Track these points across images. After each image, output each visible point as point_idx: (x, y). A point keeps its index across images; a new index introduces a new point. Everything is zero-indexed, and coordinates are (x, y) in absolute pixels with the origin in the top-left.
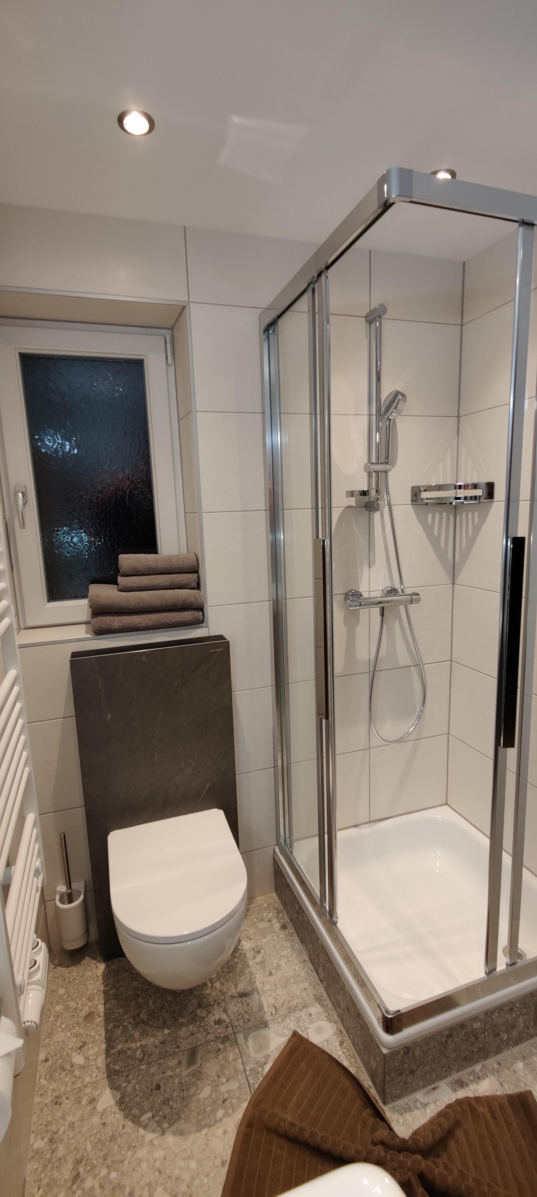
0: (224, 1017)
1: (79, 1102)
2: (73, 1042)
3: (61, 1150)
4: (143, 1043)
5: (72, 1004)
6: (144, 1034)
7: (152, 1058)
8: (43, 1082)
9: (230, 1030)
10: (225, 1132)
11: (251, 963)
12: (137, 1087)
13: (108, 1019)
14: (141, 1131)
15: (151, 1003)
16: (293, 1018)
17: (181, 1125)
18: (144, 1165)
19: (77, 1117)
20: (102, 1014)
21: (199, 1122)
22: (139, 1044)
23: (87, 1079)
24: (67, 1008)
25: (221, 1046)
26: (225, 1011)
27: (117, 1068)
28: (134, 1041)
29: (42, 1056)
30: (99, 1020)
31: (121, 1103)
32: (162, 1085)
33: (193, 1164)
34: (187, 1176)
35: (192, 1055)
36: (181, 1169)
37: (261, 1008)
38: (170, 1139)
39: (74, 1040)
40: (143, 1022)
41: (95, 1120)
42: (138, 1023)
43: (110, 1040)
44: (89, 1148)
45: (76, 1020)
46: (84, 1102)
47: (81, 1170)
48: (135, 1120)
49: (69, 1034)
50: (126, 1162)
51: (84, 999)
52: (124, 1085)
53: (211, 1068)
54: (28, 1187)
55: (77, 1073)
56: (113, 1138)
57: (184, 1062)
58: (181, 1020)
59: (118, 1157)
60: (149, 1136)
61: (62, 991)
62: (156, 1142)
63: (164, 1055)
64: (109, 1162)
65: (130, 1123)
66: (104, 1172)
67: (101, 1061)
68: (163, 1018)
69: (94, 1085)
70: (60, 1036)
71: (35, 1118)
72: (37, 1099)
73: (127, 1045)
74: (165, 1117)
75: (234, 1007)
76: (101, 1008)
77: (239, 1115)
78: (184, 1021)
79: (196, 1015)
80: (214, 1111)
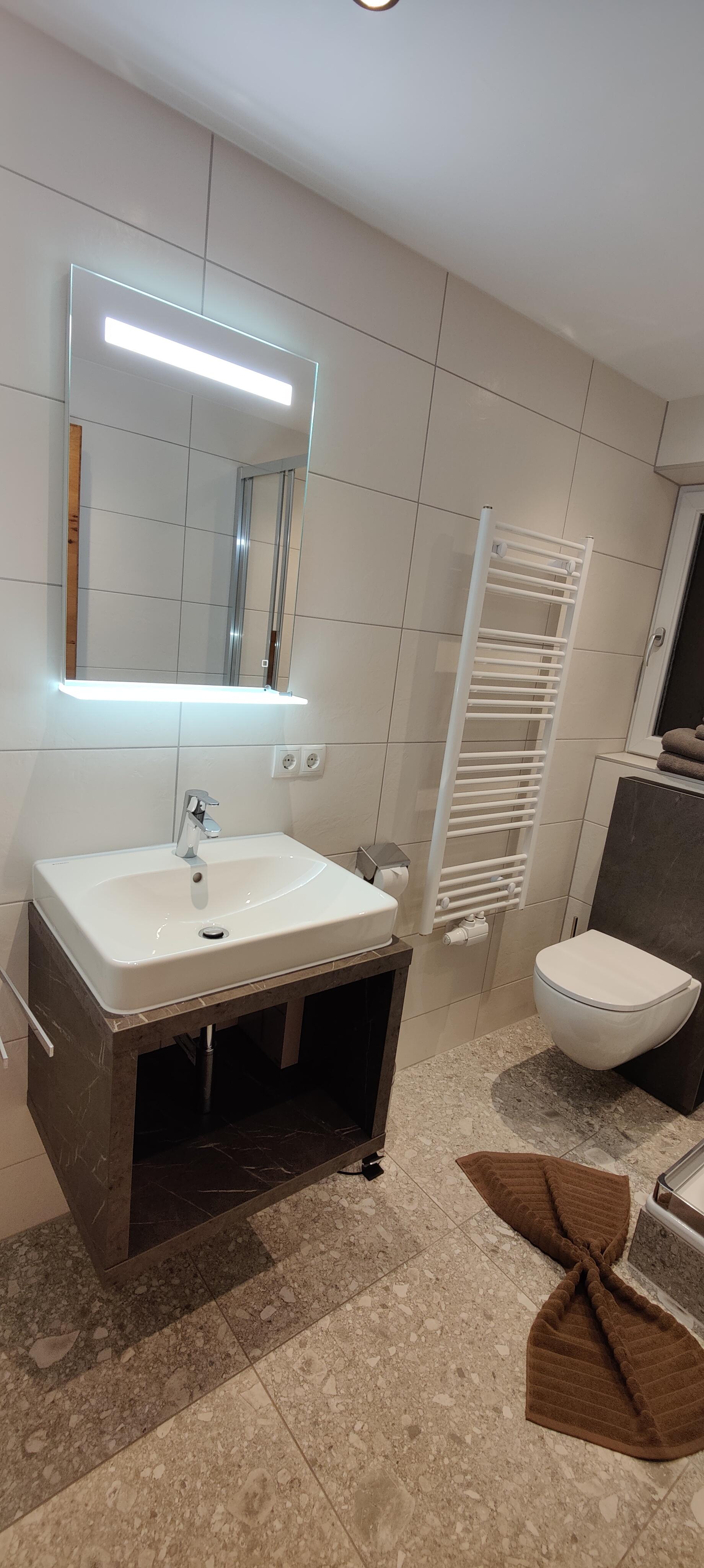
0: (597, 1127)
1: (481, 1064)
2: (507, 1047)
3: (456, 1066)
4: (537, 1083)
5: (527, 1037)
6: (543, 1082)
7: (533, 1092)
8: (477, 1043)
9: (591, 1134)
10: (524, 1147)
12: (511, 1089)
13: (534, 1058)
14: (491, 1100)
15: (565, 1078)
17: (509, 1121)
18: (476, 1107)
19: (474, 1066)
20: (534, 1054)
21: (518, 1130)
22: (534, 1081)
23: (495, 1063)
24: (522, 1035)
25: (574, 1131)
26: (602, 1126)
27: (512, 1075)
28: (534, 1078)
29: (488, 1036)
30: (530, 1054)
31: (496, 1085)
32: (522, 1102)
33: (494, 1133)
34: (487, 1132)
35: (554, 1114)
36: (488, 1127)
38: (498, 1117)
39: (509, 1047)
40: (549, 1078)
41: (479, 1075)
42: (547, 1076)
43: (523, 1065)
44: (465, 1078)
45: (520, 1042)
46: (483, 1066)
47: (454, 1078)
48: (493, 1095)
49: (509, 1043)
50: (471, 1098)
51: (535, 1041)
52: (506, 1082)
53: (554, 1128)
54: (433, 1058)
55: (494, 1056)
56: (477, 1087)
57: (545, 1111)
58: (569, 1099)
59: (471, 1093)
60: (491, 1105)
61: (529, 1028)
62: (491, 1109)
63: (540, 1098)
64: (466, 1090)
65: (490, 1093)
66: (461, 1089)
67: (509, 1065)
68: (562, 1089)
69: (494, 1067)
70: (505, 1039)
71: (460, 1047)
72: (468, 1044)
73: (529, 1075)
74: (506, 1110)
75: (609, 1131)
76: (538, 1052)
77: (539, 1153)
78: (572, 1102)
79: (582, 1109)
80: (530, 1137)
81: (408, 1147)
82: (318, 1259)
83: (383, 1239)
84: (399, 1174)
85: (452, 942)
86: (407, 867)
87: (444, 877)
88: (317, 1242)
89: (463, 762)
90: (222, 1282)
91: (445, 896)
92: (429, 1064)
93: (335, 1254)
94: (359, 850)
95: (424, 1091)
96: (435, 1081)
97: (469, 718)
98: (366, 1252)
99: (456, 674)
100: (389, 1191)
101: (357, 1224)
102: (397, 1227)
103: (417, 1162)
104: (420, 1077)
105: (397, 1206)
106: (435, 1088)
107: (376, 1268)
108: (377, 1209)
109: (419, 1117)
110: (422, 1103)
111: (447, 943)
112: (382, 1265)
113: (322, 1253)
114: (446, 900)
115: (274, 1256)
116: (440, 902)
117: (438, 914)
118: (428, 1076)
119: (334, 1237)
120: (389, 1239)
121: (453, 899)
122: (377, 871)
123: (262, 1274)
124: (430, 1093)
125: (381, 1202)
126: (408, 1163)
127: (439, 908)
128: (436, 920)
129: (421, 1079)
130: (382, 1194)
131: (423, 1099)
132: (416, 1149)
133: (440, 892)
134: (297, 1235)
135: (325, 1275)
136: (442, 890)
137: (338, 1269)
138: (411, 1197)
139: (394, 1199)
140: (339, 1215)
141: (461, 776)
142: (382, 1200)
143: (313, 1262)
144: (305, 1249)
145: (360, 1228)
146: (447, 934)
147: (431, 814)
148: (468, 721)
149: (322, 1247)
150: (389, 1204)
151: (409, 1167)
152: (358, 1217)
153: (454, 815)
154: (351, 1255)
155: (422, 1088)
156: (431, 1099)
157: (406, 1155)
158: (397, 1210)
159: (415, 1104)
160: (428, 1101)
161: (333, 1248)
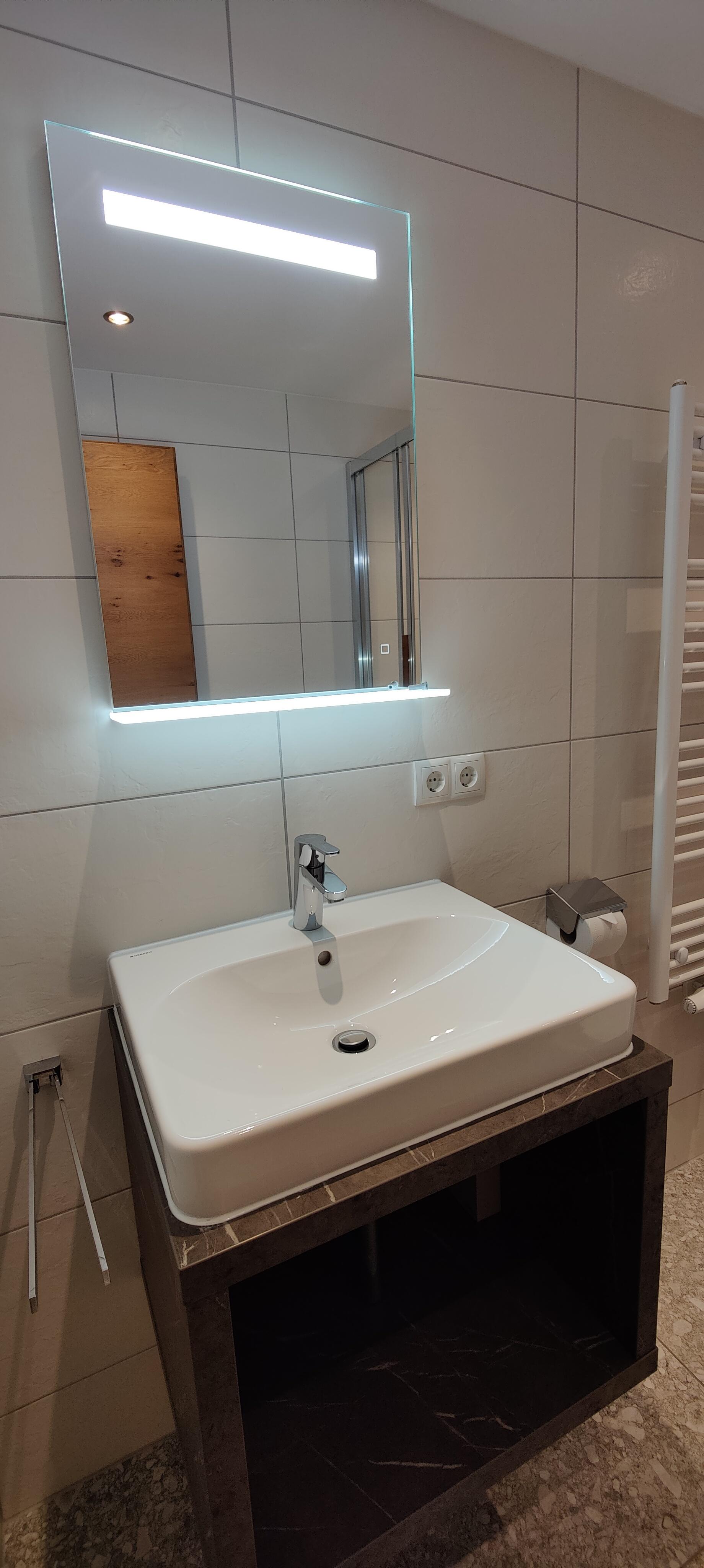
81: (676, 1316)
82: (568, 1522)
83: (667, 1490)
84: (671, 1364)
85: (699, 1009)
86: (622, 911)
87: (677, 920)
88: (563, 1488)
89: (685, 755)
90: (427, 1556)
91: (681, 945)
92: (682, 1175)
93: (593, 1514)
94: (549, 893)
95: (682, 1219)
96: (695, 1202)
97: (686, 690)
98: (643, 1514)
99: (659, 633)
100: (660, 1394)
101: (619, 1457)
102: (685, 1466)
103: (694, 1343)
104: (672, 1195)
105: (677, 1425)
106: (698, 1214)
107: (664, 1549)
108: (646, 1429)
109: (684, 1263)
110: (683, 1239)
111: (691, 1011)
112: (674, 1545)
113: (574, 1510)
114: (683, 950)
115: (501, 1511)
116: (674, 955)
117: (674, 972)
118: (685, 1194)
119: (587, 1479)
120: (677, 1491)
121: (692, 949)
122: (580, 922)
123: (485, 1546)
124: (693, 1222)
125: (650, 1415)
126: (680, 1344)
127: (673, 963)
128: (673, 981)
129: (675, 1200)
130: (650, 1401)
131: (683, 1233)
132: (689, 1319)
133: (672, 942)
134: (531, 1472)
135: (583, 1556)
136: (676, 937)
137: (603, 1545)
138: (696, 1407)
139: (670, 1410)
140: (590, 1437)
141: (684, 774)
142: (652, 1411)
143: (560, 1527)
144: (547, 1502)
145: (625, 1464)
146: (689, 998)
147: (648, 831)
148: (687, 696)
149: (572, 1499)
150: (664, 1419)
151: (684, 1352)
152: (620, 1442)
153: (682, 830)
154: (619, 1516)
155: (679, 1215)
156: (696, 1233)
157: (675, 1330)
158: (679, 1433)
159: (673, 1241)
160: (691, 1236)
161: (588, 1501)
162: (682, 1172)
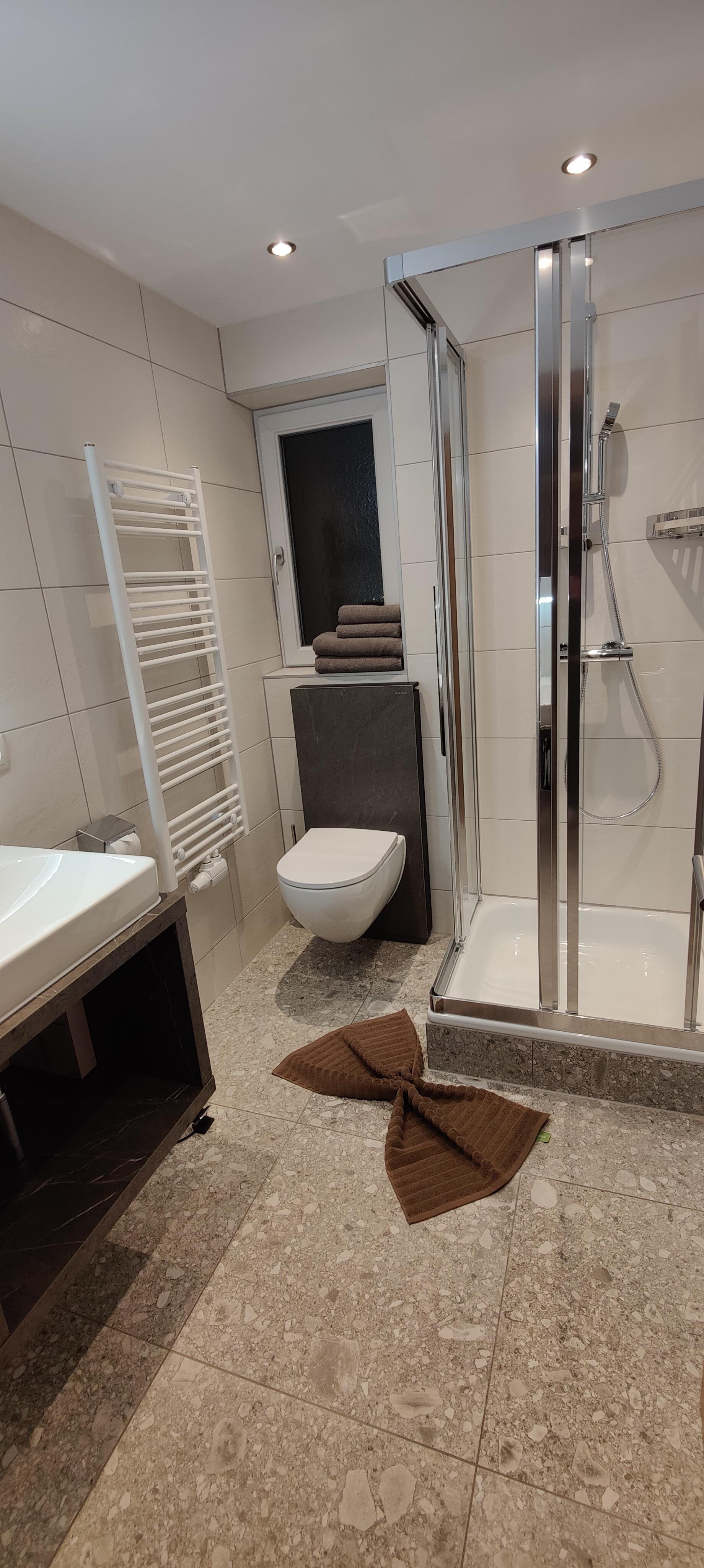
0: (368, 986)
1: (259, 986)
2: (275, 961)
3: (237, 999)
4: (310, 977)
5: (286, 945)
6: (314, 974)
7: (309, 985)
8: (248, 971)
9: (366, 993)
10: (322, 1031)
11: (412, 968)
12: (291, 993)
13: (299, 959)
14: (279, 1010)
15: (330, 961)
16: (413, 1005)
17: (301, 1018)
18: (270, 1022)
19: (253, 991)
20: (298, 955)
21: (311, 1021)
22: (307, 977)
23: (269, 979)
24: (282, 945)
25: (353, 998)
26: (371, 983)
27: (288, 981)
28: (306, 974)
29: (254, 960)
30: (294, 957)
31: (278, 996)
32: (305, 998)
33: (294, 1034)
34: (287, 1037)
35: (334, 993)
36: (286, 1032)
37: (397, 991)
38: (291, 1020)
39: (275, 960)
40: (318, 968)
41: (261, 996)
42: (315, 967)
43: (293, 968)
44: (250, 1004)
45: (282, 952)
46: (261, 987)
47: (241, 1010)
48: (280, 1005)
49: (274, 957)
50: (263, 1017)
51: (294, 945)
52: (285, 989)
53: (338, 1004)
54: (214, 1003)
55: (266, 974)
56: (263, 1006)
57: (324, 996)
58: (340, 976)
59: (260, 1014)
60: (281, 1014)
61: (285, 937)
62: (283, 1017)
63: (317, 987)
64: (255, 1013)
65: (276, 1005)
66: (250, 1015)
67: (281, 975)
68: (331, 971)
69: (270, 983)
70: (269, 956)
71: (234, 982)
72: (240, 976)
73: (301, 974)
74: (295, 1011)
75: (378, 984)
76: (300, 953)
77: (334, 1029)
78: (342, 977)
79: (352, 978)
80: (323, 1021)
81: (226, 1087)
82: (189, 1225)
83: (240, 1172)
84: (229, 1113)
85: (199, 888)
86: (134, 832)
87: (173, 830)
88: (181, 1213)
89: (153, 713)
90: (104, 1306)
91: (179, 848)
92: (213, 1010)
93: (202, 1212)
94: (78, 834)
95: (219, 1034)
96: (225, 1021)
97: (144, 667)
98: (229, 1192)
99: (115, 626)
100: (226, 1131)
101: (210, 1176)
102: (247, 1155)
103: (240, 1094)
104: (210, 1024)
105: (239, 1139)
106: (227, 1026)
107: (244, 1198)
108: (222, 1153)
109: (225, 1058)
110: (222, 1044)
111: (194, 892)
112: (249, 1192)
113: (189, 1218)
114: (181, 851)
115: (145, 1251)
116: (176, 855)
117: (178, 867)
118: (217, 1019)
119: (194, 1199)
120: (244, 1169)
121: (186, 848)
122: (107, 847)
123: (141, 1273)
124: (224, 1033)
125: (222, 1144)
126: (232, 1100)
127: (177, 861)
128: (178, 874)
129: (212, 1026)
130: (221, 1138)
131: (221, 1041)
132: (234, 1084)
133: (173, 846)
134: (159, 1219)
135: (201, 1233)
136: (175, 843)
137: (211, 1221)
138: (247, 1125)
139: (233, 1135)
140: (191, 1178)
141: (155, 727)
142: (223, 1142)
143: (185, 1231)
144: (173, 1226)
145: (215, 1176)
146: (192, 883)
147: (140, 772)
148: (145, 671)
149: (188, 1214)
150: (231, 1142)
151: (235, 1102)
152: (209, 1169)
153: (162, 767)
154: (217, 1202)
155: (217, 1033)
156: (228, 1037)
157: (227, 1095)
158: (240, 1142)
159: (216, 1049)
160: (226, 1040)
161: (198, 1207)
162: (213, 1008)
